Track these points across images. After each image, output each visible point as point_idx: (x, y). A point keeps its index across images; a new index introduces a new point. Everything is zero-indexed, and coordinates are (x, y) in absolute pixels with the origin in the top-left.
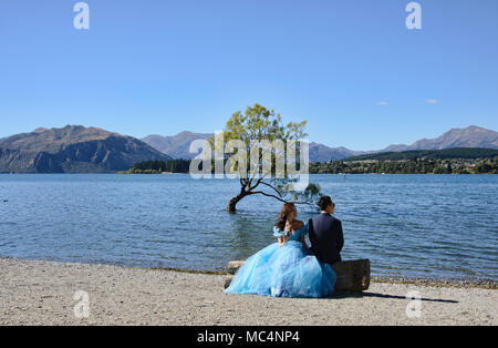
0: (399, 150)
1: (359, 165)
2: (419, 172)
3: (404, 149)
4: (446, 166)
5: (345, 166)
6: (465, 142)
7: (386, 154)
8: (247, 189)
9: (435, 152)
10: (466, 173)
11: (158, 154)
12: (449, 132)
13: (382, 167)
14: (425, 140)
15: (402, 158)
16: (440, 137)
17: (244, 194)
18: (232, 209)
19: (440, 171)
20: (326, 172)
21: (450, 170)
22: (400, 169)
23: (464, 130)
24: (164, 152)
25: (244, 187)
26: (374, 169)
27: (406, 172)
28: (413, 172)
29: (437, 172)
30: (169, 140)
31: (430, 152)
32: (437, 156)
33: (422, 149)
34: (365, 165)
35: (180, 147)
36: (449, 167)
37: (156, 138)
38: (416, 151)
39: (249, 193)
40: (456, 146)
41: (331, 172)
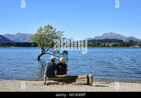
2: (96, 46)
3: (91, 39)
6: (109, 37)
8: (44, 52)
9: (100, 40)
10: (109, 47)
11: (9, 40)
14: (97, 36)
15: (90, 42)
16: (102, 36)
17: (43, 54)
18: (39, 59)
19: (102, 46)
21: (105, 46)
22: (90, 46)
23: (109, 33)
24: (12, 40)
27: (92, 46)
28: (94, 46)
30: (13, 36)
31: (99, 40)
32: (101, 42)
33: (96, 39)
35: (17, 38)
36: (104, 45)
37: (9, 35)
38: (95, 40)
39: (45, 54)
40: (106, 38)
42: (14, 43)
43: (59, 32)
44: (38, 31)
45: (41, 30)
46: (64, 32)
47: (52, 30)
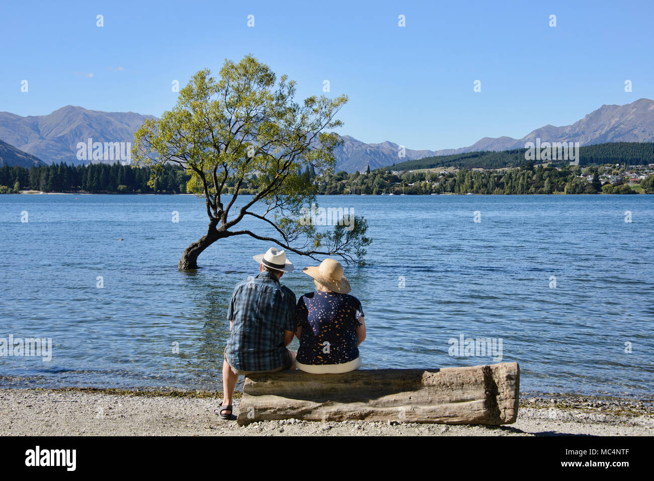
0: (499, 148)
1: (422, 178)
2: (539, 189)
4: (590, 178)
5: (396, 179)
6: (628, 132)
7: (475, 155)
8: (220, 226)
10: (628, 191)
12: (598, 113)
13: (467, 183)
15: (505, 164)
16: (579, 123)
17: (214, 235)
18: (191, 265)
19: (579, 189)
20: (358, 192)
21: (597, 187)
22: (501, 186)
24: (25, 149)
25: (214, 222)
26: (451, 186)
27: (513, 191)
28: (525, 190)
29: (573, 191)
30: (34, 124)
34: (434, 179)
36: (596, 180)
39: (225, 234)
40: (608, 140)
41: (368, 191)
42: (41, 168)
43: (310, 101)
44: (187, 93)
45: (203, 91)
46: (344, 100)
47: (273, 90)
